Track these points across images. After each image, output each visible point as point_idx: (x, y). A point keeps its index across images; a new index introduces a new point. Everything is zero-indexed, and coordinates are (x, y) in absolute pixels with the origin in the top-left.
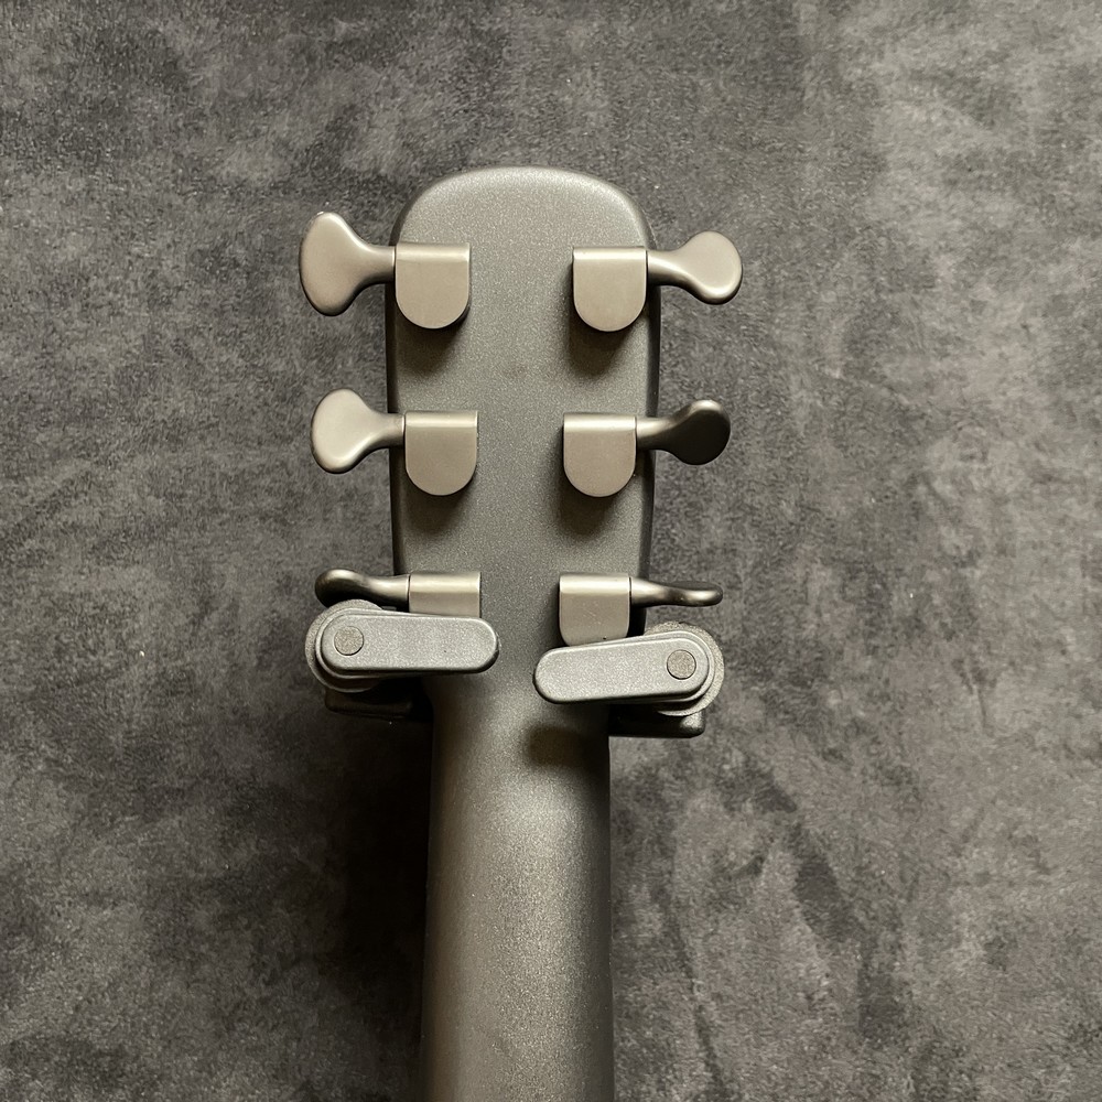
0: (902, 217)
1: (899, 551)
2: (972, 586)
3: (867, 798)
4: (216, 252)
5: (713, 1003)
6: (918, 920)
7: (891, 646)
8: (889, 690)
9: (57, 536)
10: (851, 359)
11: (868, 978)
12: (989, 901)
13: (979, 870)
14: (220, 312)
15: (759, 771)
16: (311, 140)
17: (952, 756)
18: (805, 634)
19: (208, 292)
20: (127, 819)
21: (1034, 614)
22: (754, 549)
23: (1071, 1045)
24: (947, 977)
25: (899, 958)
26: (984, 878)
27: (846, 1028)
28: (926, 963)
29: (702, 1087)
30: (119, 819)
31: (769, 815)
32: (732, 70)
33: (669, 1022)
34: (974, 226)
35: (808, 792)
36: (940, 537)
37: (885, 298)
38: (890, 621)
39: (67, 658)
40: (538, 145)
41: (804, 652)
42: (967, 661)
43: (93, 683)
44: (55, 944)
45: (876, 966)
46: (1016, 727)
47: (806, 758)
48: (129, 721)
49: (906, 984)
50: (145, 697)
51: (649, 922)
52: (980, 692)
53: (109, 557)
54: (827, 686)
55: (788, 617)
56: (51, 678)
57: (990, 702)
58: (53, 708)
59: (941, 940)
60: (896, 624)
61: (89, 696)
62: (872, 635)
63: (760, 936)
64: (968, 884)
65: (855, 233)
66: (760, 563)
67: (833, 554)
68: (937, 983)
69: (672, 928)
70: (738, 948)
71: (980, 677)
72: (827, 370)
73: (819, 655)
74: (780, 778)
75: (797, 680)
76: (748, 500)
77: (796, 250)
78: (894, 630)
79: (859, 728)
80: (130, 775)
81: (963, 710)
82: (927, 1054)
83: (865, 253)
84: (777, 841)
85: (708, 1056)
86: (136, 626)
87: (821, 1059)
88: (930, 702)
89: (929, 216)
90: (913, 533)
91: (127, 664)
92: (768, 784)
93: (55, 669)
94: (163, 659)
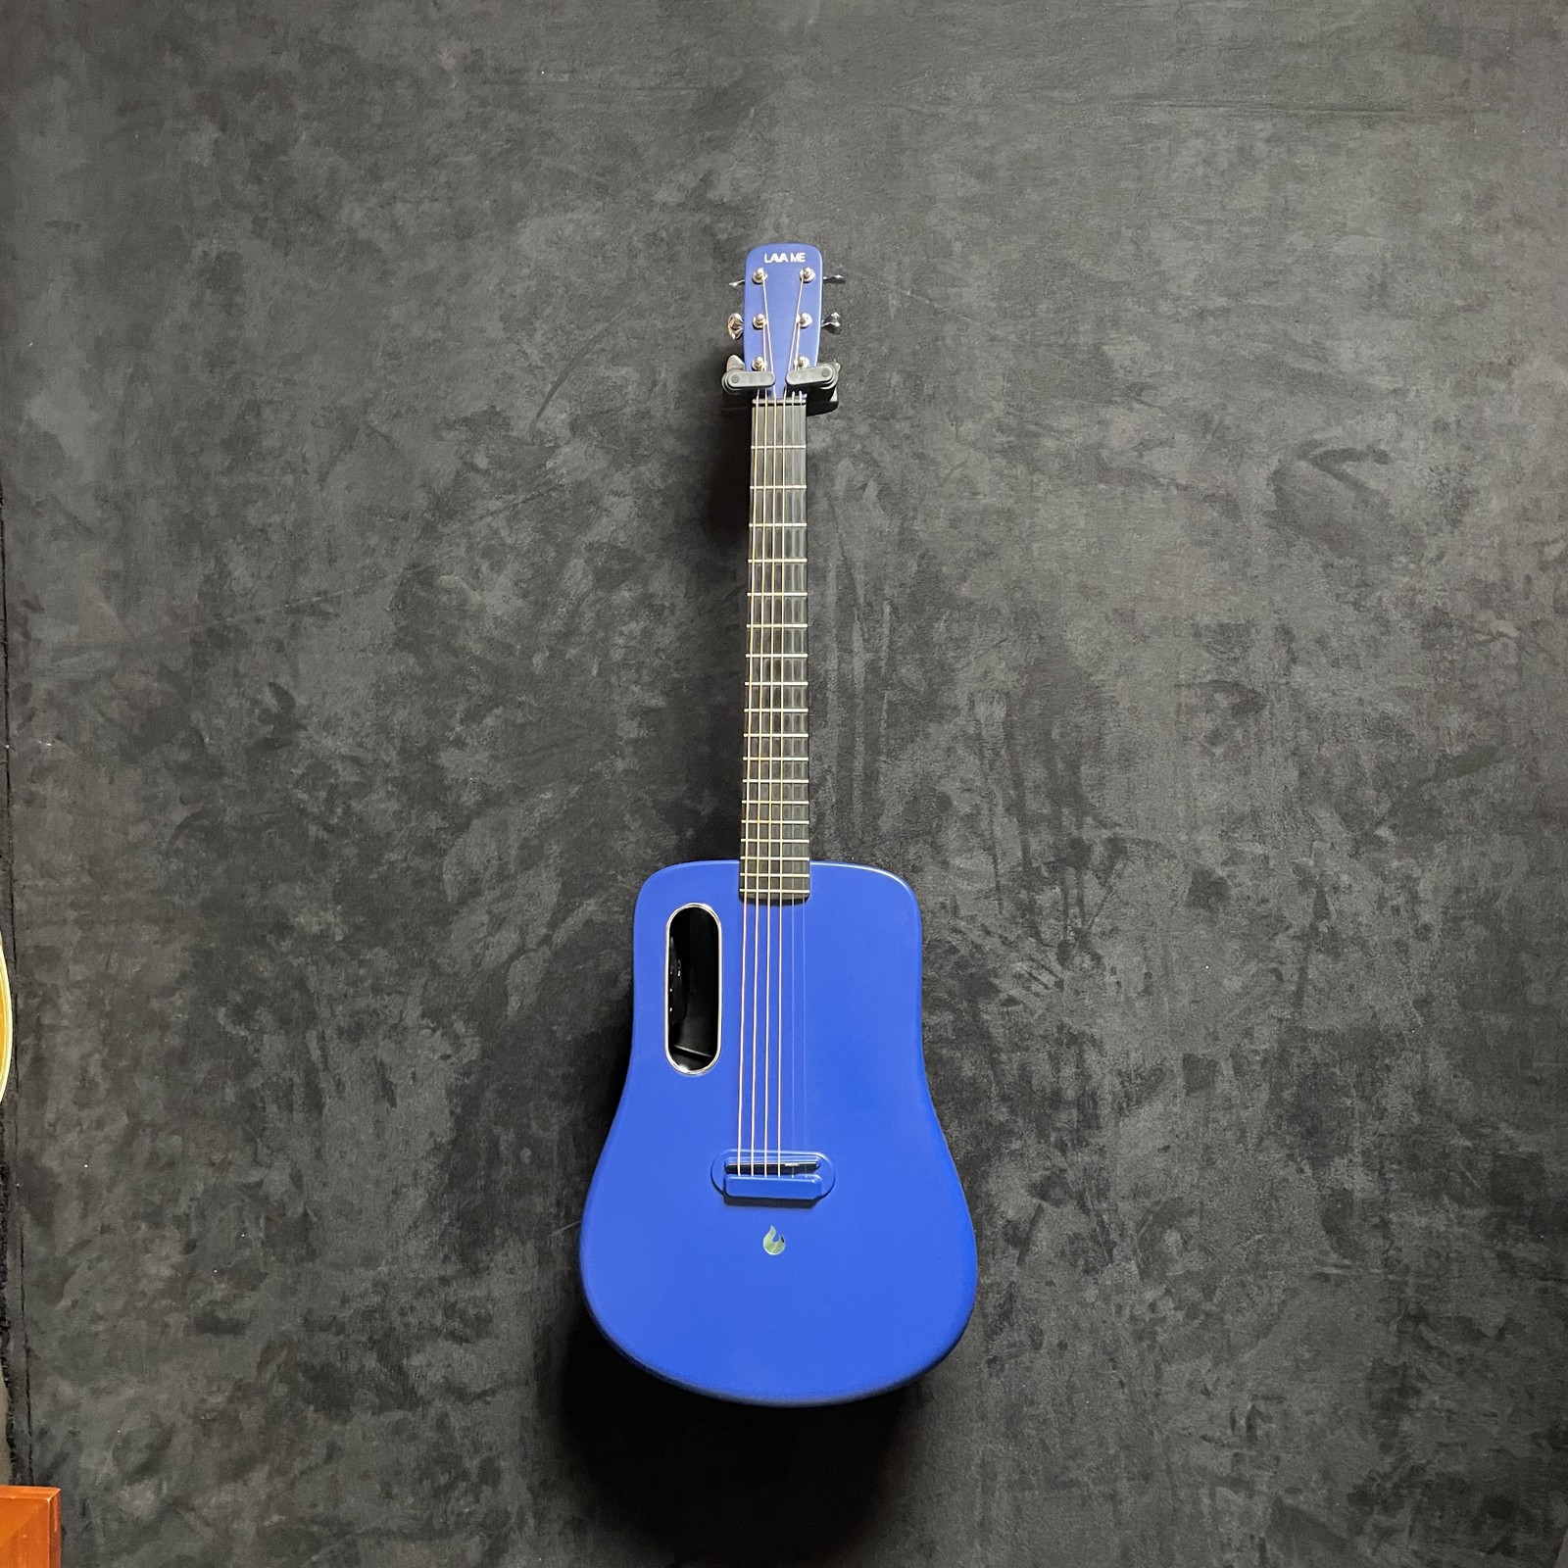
4: (655, 234)
14: (656, 261)
16: (693, 185)
21: (981, 395)
32: (873, 156)
34: (972, 228)
71: (956, 418)
74: (875, 455)
75: (884, 418)
79: (908, 437)
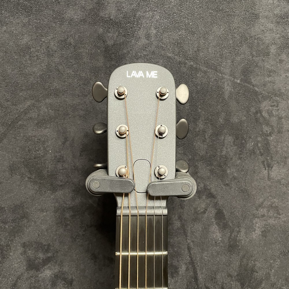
0: (262, 33)
1: (251, 132)
2: (269, 142)
3: (235, 196)
5: (192, 243)
6: (245, 225)
7: (246, 157)
8: (244, 169)
9: (27, 121)
10: (243, 77)
11: (231, 238)
12: (264, 221)
13: (262, 214)
15: (207, 188)
17: (259, 186)
18: (222, 154)
19: (64, 52)
20: (48, 192)
22: (211, 131)
23: (280, 255)
24: (251, 239)
25: (239, 234)
26: (263, 216)
27: (224, 250)
28: (246, 235)
29: (188, 261)
30: (47, 192)
31: (209, 199)
33: (181, 247)
35: (220, 194)
36: (262, 128)
37: (254, 59)
38: (246, 151)
39: (31, 152)
40: (156, 11)
41: (222, 159)
42: (266, 162)
43: (38, 159)
44: (33, 220)
45: (233, 236)
46: (277, 179)
47: (220, 185)
48: (48, 168)
49: (240, 240)
50: (52, 162)
51: (177, 224)
52: (268, 170)
53: (40, 126)
54: (227, 168)
55: (218, 149)
56: (28, 157)
57: (270, 172)
58: (29, 165)
59: (250, 230)
60: (247, 151)
61: (37, 162)
62: (240, 154)
63: (204, 228)
64: (259, 217)
65: (247, 38)
66: (212, 135)
67: (232, 133)
68: (248, 240)
69: (183, 226)
70: (199, 230)
72: (236, 80)
73: (225, 159)
76: (210, 118)
77: (230, 44)
78: (247, 153)
80: (49, 181)
81: (263, 174)
82: (244, 257)
83: (250, 45)
84: (211, 206)
85: (190, 255)
86: (48, 144)
87: (218, 256)
88: (254, 172)
89: (270, 33)
90: (255, 127)
91: (46, 154)
92: (209, 192)
93: (28, 155)
94: (56, 153)
